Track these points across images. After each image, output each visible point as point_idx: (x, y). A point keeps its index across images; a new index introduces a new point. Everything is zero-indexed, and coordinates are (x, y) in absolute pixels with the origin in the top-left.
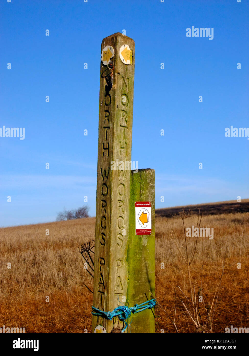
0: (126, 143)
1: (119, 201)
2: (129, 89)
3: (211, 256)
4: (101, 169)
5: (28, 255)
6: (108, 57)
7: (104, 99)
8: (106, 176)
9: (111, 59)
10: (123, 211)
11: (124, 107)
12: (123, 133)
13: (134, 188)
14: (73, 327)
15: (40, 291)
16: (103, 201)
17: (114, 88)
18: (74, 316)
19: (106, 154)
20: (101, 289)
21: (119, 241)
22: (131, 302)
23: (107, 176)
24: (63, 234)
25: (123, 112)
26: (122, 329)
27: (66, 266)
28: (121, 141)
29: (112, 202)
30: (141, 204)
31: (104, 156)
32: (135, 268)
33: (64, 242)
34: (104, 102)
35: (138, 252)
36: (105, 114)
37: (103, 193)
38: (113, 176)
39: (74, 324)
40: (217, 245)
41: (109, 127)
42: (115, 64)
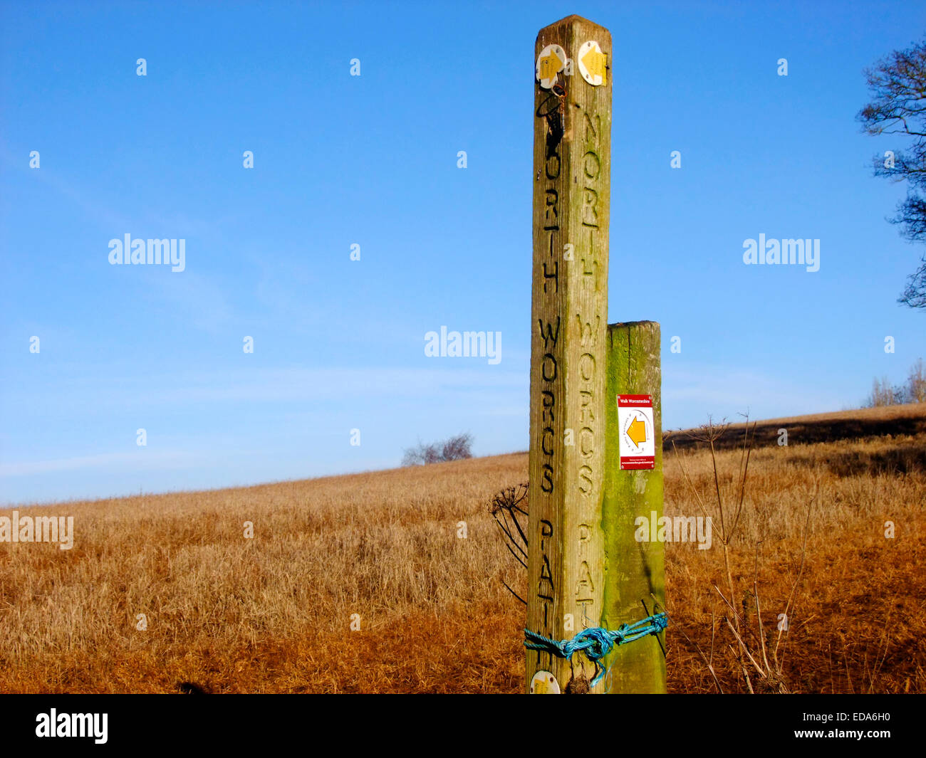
0: (595, 262)
1: (582, 392)
2: (600, 140)
3: (747, 536)
4: (540, 321)
5: (348, 536)
6: (552, 69)
7: (545, 166)
8: (552, 338)
9: (558, 73)
10: (592, 416)
11: (590, 183)
12: (589, 240)
13: (613, 363)
14: (456, 687)
15: (380, 612)
16: (546, 392)
17: (568, 138)
18: (456, 664)
19: (551, 287)
20: (545, 589)
21: (583, 483)
22: (611, 620)
23: (554, 336)
24: (419, 492)
25: (589, 192)
26: (592, 680)
27: (431, 559)
28: (585, 257)
29: (567, 396)
30: (630, 401)
31: (547, 293)
32: (619, 543)
33: (425, 508)
34: (545, 172)
35: (625, 507)
36: (547, 199)
37: (546, 375)
38: (568, 337)
39: (458, 680)
40: (759, 512)
41: (556, 228)
42: (568, 85)
